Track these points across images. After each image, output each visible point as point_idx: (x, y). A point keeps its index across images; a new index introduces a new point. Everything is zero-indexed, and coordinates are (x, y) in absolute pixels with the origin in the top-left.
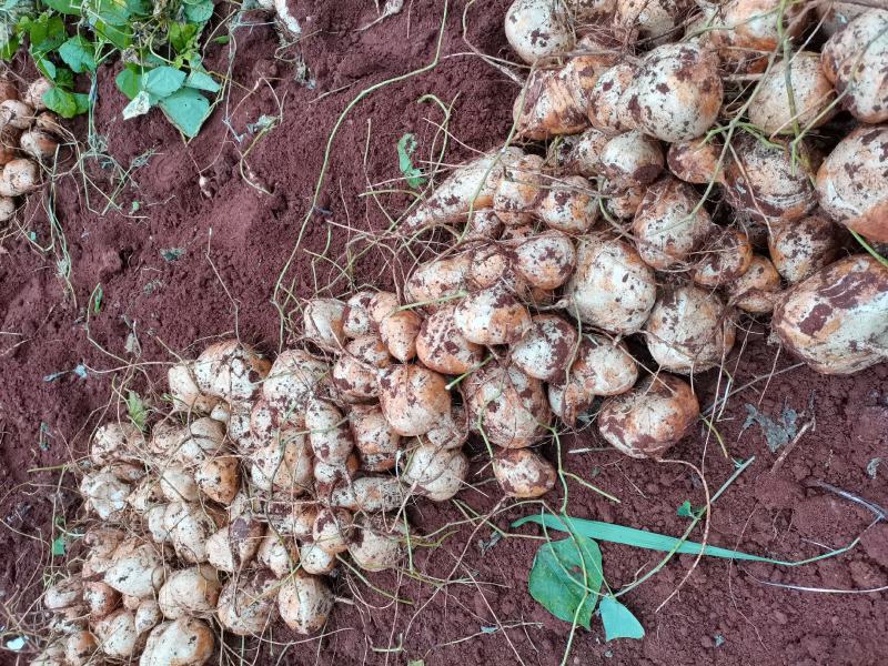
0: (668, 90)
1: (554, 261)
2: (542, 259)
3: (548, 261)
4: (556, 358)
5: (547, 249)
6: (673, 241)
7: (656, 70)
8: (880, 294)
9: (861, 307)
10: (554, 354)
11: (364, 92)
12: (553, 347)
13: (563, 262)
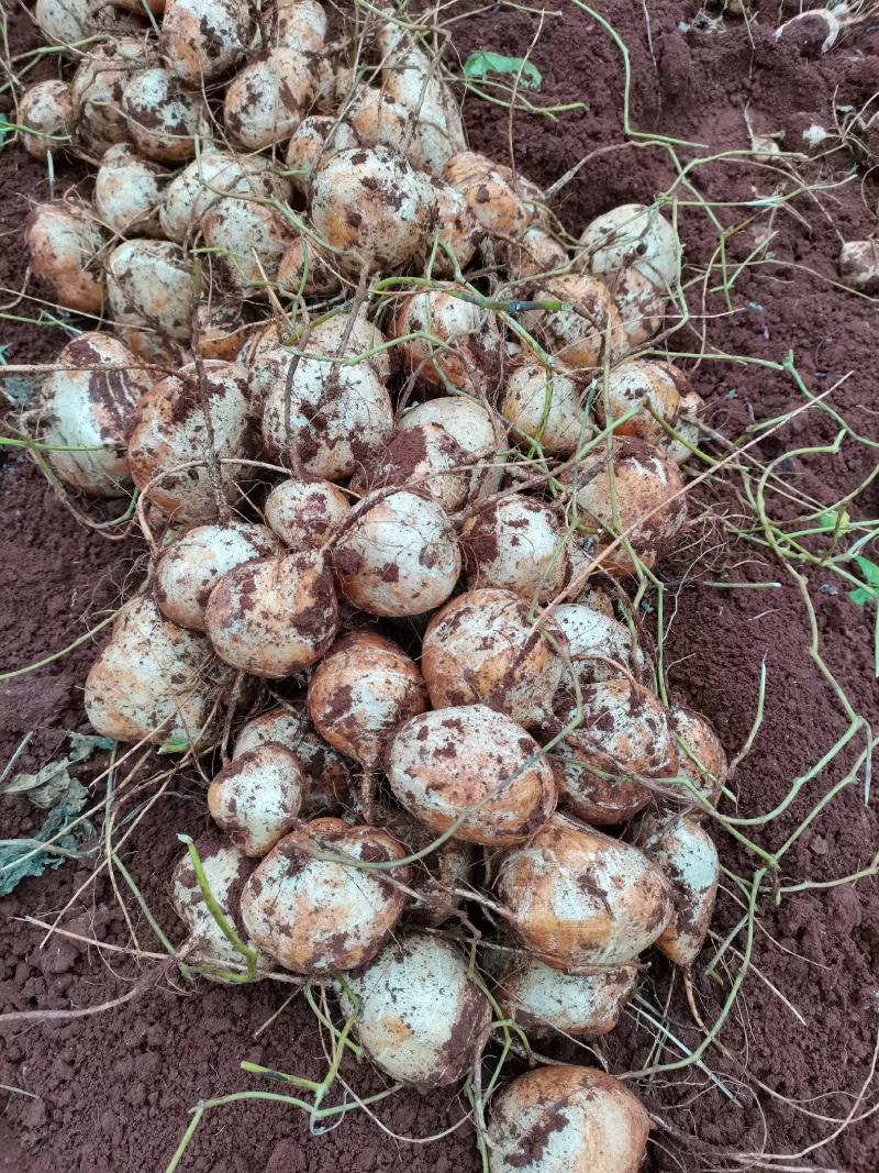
0: (355, 163)
1: (245, 102)
2: (249, 87)
3: (246, 95)
4: (139, 110)
5: (260, 94)
6: (221, 223)
7: (391, 164)
8: (99, 428)
9: (88, 405)
10: (144, 108)
11: (626, 51)
12: (154, 110)
13: (243, 117)
